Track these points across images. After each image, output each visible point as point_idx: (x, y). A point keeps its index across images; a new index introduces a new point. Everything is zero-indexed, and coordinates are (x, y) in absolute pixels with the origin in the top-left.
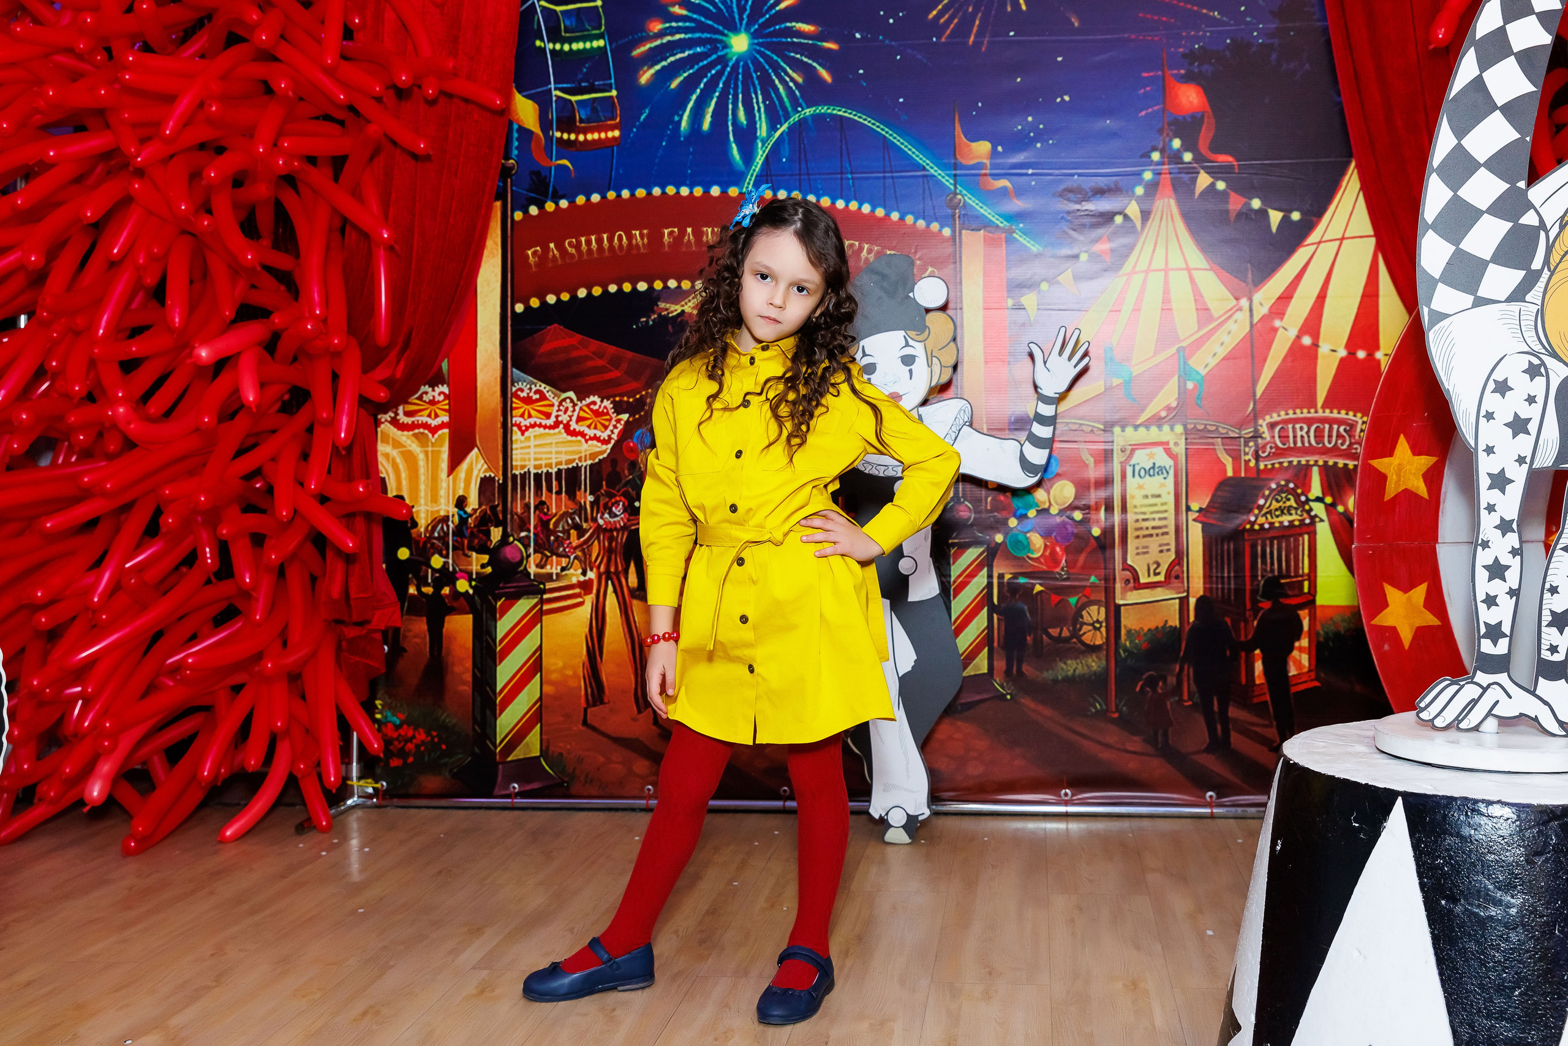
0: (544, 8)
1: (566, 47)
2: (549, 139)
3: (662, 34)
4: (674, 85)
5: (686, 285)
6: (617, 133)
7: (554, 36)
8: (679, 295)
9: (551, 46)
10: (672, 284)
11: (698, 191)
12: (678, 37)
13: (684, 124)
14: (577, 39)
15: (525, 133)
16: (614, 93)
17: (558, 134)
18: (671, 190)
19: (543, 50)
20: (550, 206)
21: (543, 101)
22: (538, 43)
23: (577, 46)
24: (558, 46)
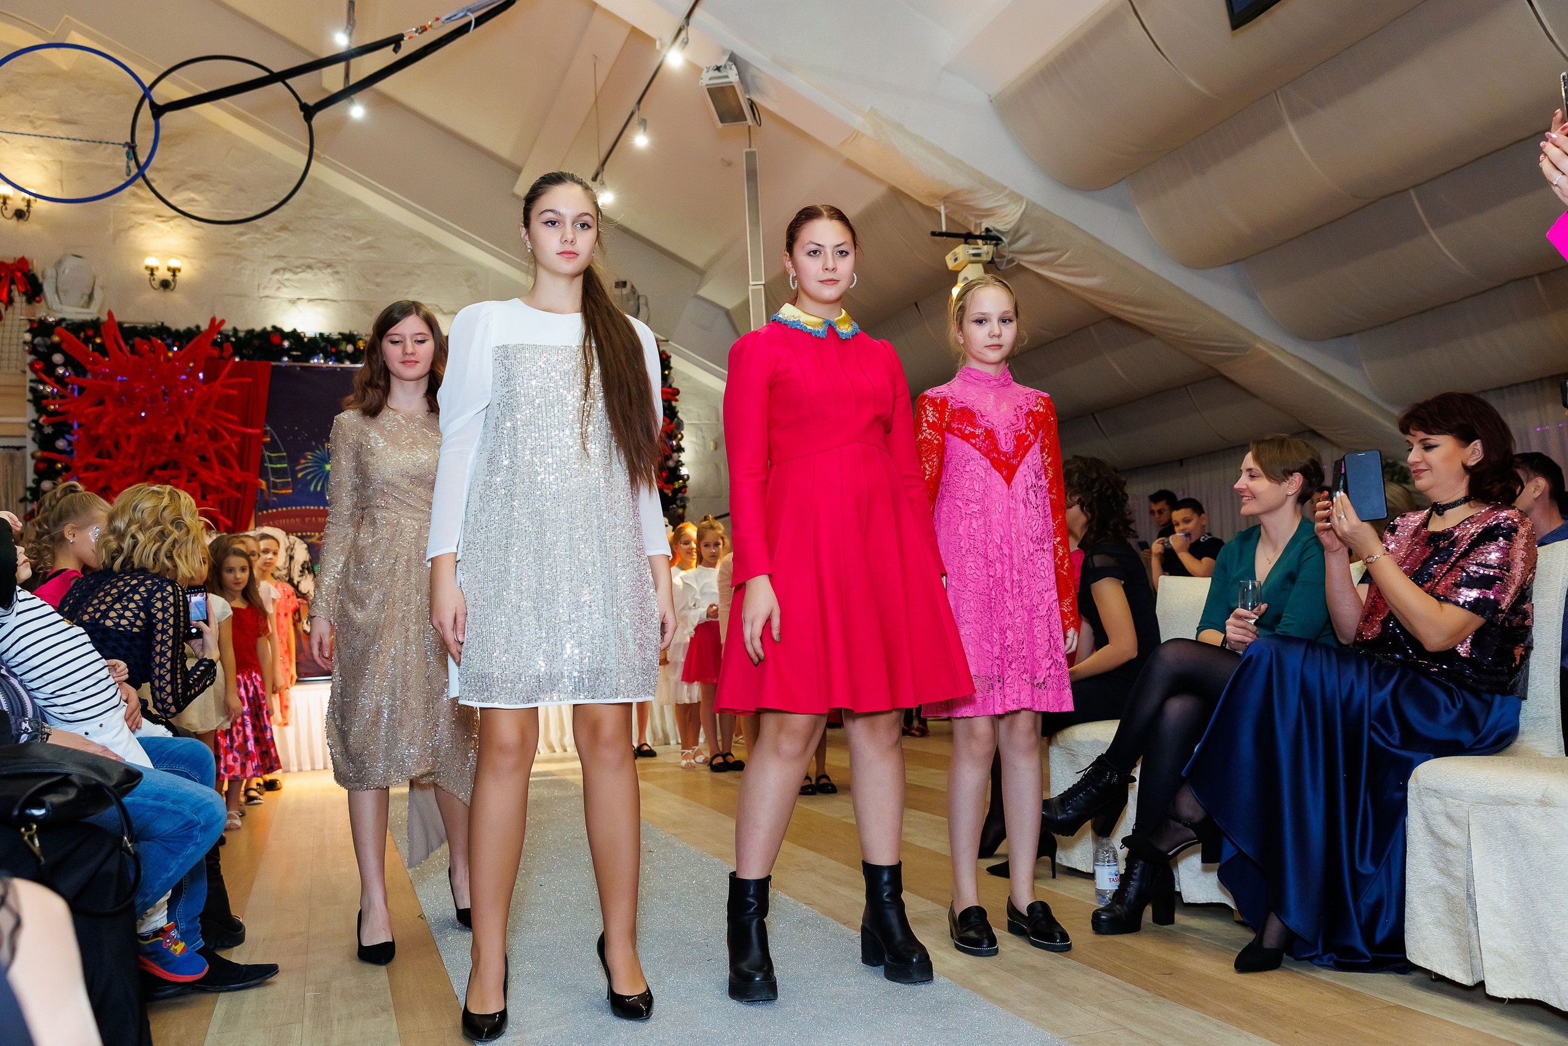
0: (268, 456)
1: (275, 466)
2: (269, 492)
3: (304, 463)
4: (309, 478)
5: (313, 534)
6: (290, 491)
7: (271, 462)
8: (311, 537)
9: (270, 466)
10: (309, 533)
11: (316, 508)
12: (310, 465)
13: (312, 488)
14: (278, 464)
15: (262, 491)
16: (290, 480)
17: (273, 491)
18: (308, 507)
19: (267, 467)
20: (270, 511)
21: (268, 481)
22: (266, 465)
23: (278, 466)
24: (273, 466)
